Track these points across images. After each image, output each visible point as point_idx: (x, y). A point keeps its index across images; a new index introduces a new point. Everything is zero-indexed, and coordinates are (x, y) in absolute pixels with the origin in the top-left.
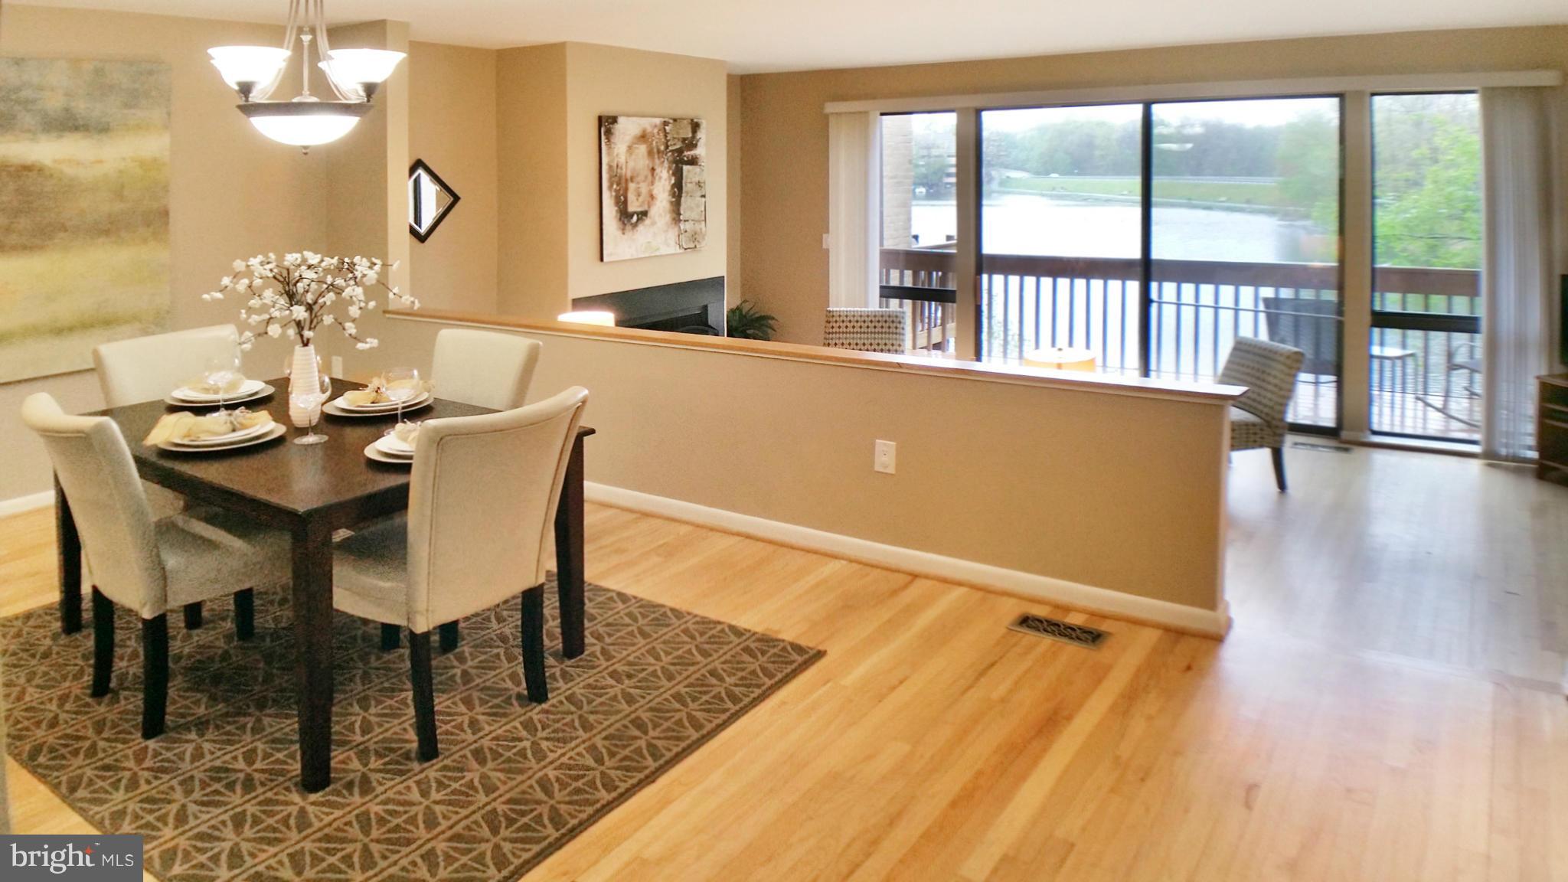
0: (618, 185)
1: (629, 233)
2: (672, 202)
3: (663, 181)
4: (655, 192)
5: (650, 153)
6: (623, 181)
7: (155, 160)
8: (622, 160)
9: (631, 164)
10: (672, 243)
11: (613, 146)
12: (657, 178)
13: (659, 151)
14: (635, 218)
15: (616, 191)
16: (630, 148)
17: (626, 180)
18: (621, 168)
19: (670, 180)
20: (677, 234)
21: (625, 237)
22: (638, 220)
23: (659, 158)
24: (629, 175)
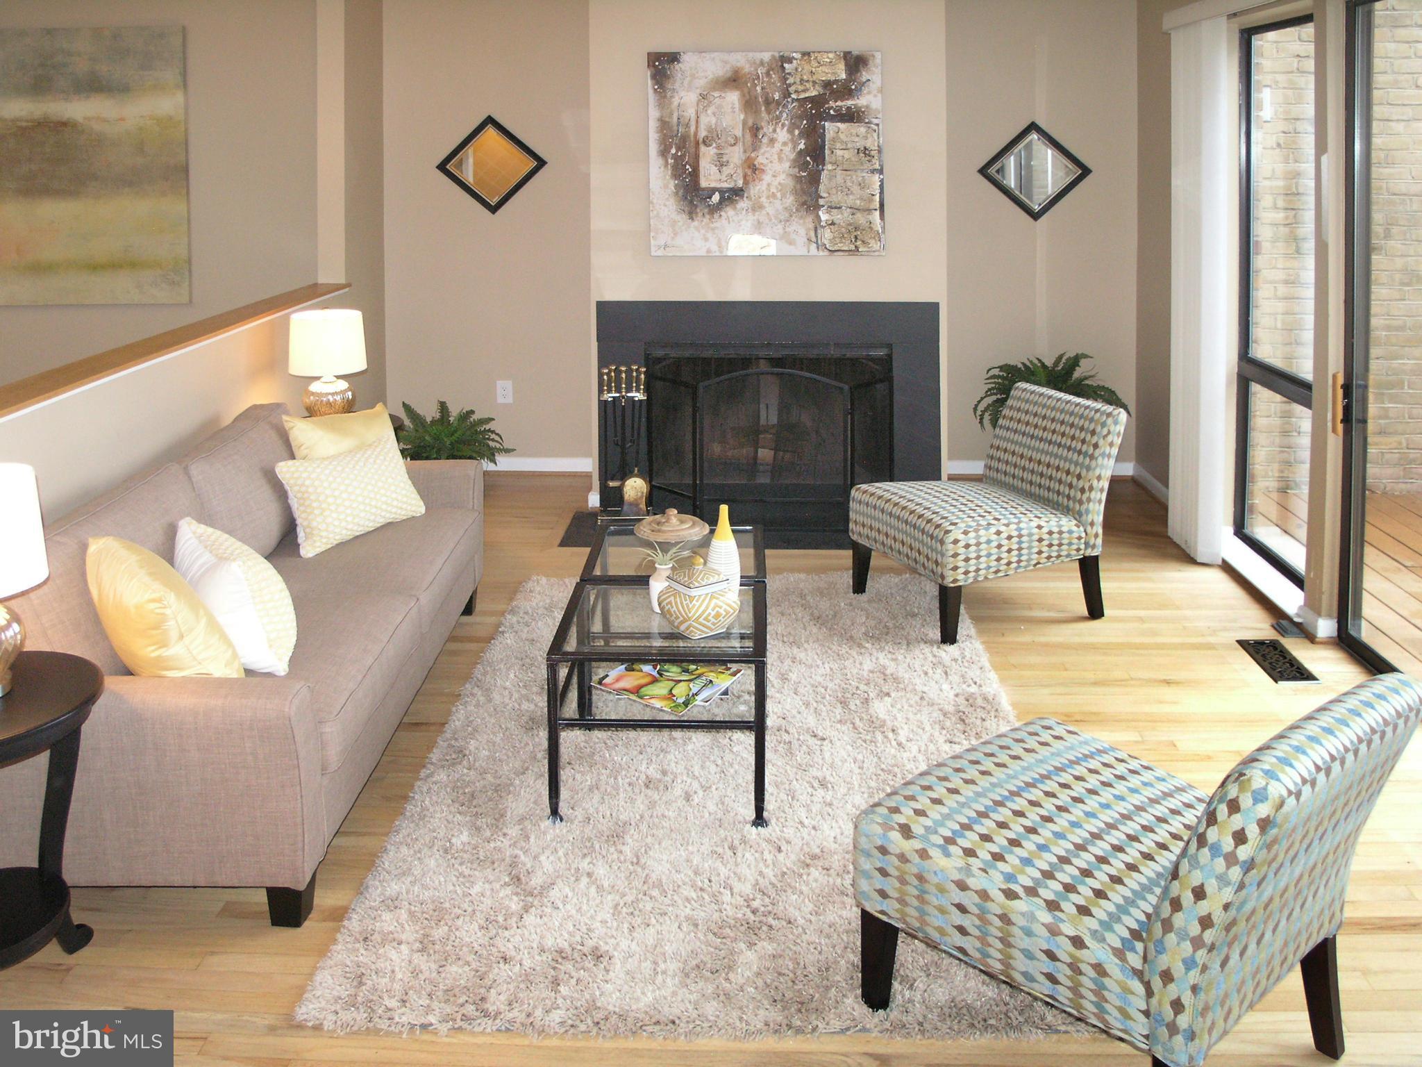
0: (678, 149)
1: (701, 221)
2: (798, 179)
3: (778, 146)
4: (761, 160)
5: (749, 104)
6: (690, 145)
7: (171, 118)
8: (691, 113)
9: (704, 120)
10: (801, 239)
11: (669, 94)
12: (765, 140)
13: (768, 102)
14: (716, 198)
15: (675, 157)
16: (703, 97)
17: (697, 143)
18: (687, 125)
19: (795, 145)
20: (811, 226)
21: (696, 223)
22: (722, 200)
23: (769, 112)
24: (702, 134)
